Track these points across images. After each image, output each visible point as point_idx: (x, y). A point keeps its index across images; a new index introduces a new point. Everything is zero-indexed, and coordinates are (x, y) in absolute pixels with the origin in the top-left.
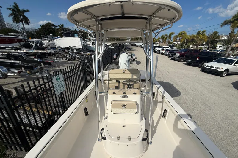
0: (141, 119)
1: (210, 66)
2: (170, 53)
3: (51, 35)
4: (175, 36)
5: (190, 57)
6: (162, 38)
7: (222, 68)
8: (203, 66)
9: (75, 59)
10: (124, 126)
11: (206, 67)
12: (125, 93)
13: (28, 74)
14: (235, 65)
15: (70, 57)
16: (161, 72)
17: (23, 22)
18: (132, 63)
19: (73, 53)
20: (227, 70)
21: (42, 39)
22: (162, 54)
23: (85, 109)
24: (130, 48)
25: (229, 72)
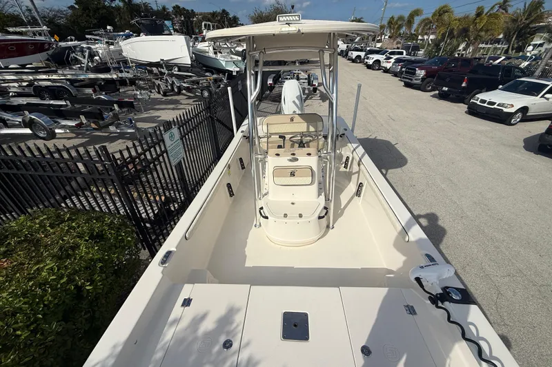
0: (319, 195)
1: (488, 100)
2: (404, 69)
3: (108, 27)
4: (424, 20)
5: (448, 80)
6: (390, 27)
7: (512, 106)
8: (472, 101)
9: (179, 93)
10: (293, 204)
11: (478, 103)
12: (293, 154)
13: (94, 129)
14: (546, 98)
15: (167, 87)
16: (375, 117)
18: (311, 99)
19: (172, 75)
20: (524, 110)
21: (87, 39)
22: (386, 71)
23: (229, 186)
25: (528, 114)
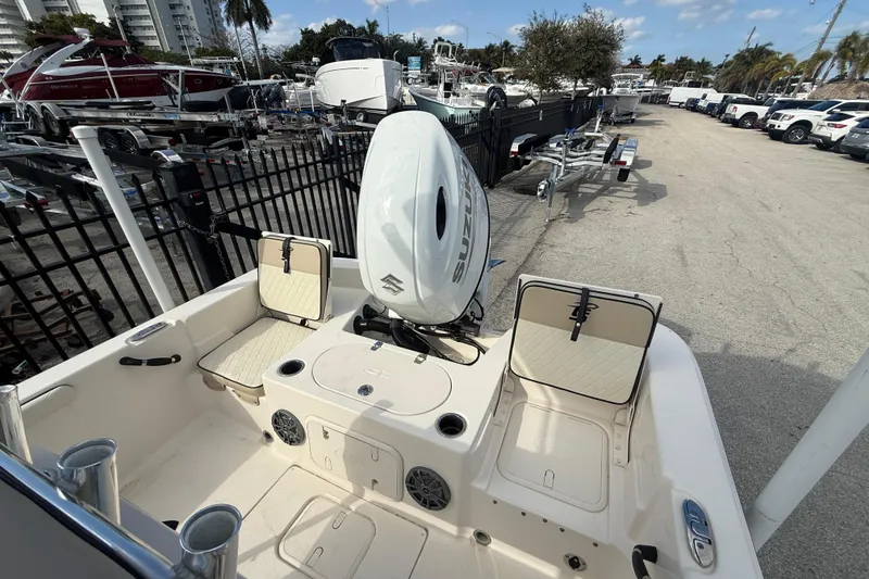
3: (314, 59)
17: (254, 23)
24: (631, 114)
